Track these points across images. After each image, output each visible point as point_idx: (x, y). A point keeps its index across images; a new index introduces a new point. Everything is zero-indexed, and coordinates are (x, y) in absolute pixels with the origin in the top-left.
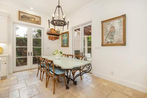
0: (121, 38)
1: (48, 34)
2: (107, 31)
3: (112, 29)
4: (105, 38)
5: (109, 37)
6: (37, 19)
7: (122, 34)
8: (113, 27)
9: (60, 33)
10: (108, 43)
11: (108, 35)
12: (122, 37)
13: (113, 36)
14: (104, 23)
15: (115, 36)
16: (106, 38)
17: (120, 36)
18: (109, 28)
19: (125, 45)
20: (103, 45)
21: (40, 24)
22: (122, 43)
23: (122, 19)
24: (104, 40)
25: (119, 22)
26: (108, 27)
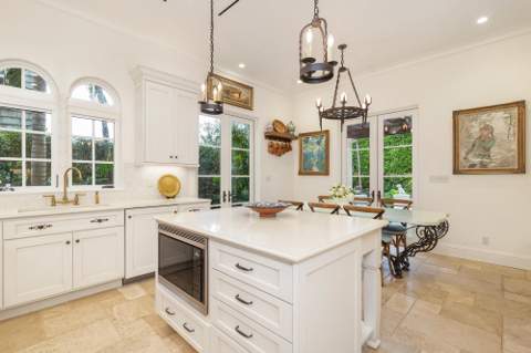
0: (513, 156)
1: (269, 137)
2: (470, 136)
3: (485, 133)
4: (462, 154)
5: (477, 151)
6: (245, 94)
7: (514, 146)
8: (488, 128)
9: (296, 134)
10: (473, 165)
11: (474, 146)
12: (515, 153)
13: (488, 150)
14: (461, 117)
15: (494, 150)
16: (467, 154)
17: (510, 151)
18: (477, 129)
19: (524, 172)
20: (456, 171)
21: (251, 109)
22: (516, 167)
23: (515, 111)
24: (461, 159)
25: (506, 118)
26: (472, 126)
